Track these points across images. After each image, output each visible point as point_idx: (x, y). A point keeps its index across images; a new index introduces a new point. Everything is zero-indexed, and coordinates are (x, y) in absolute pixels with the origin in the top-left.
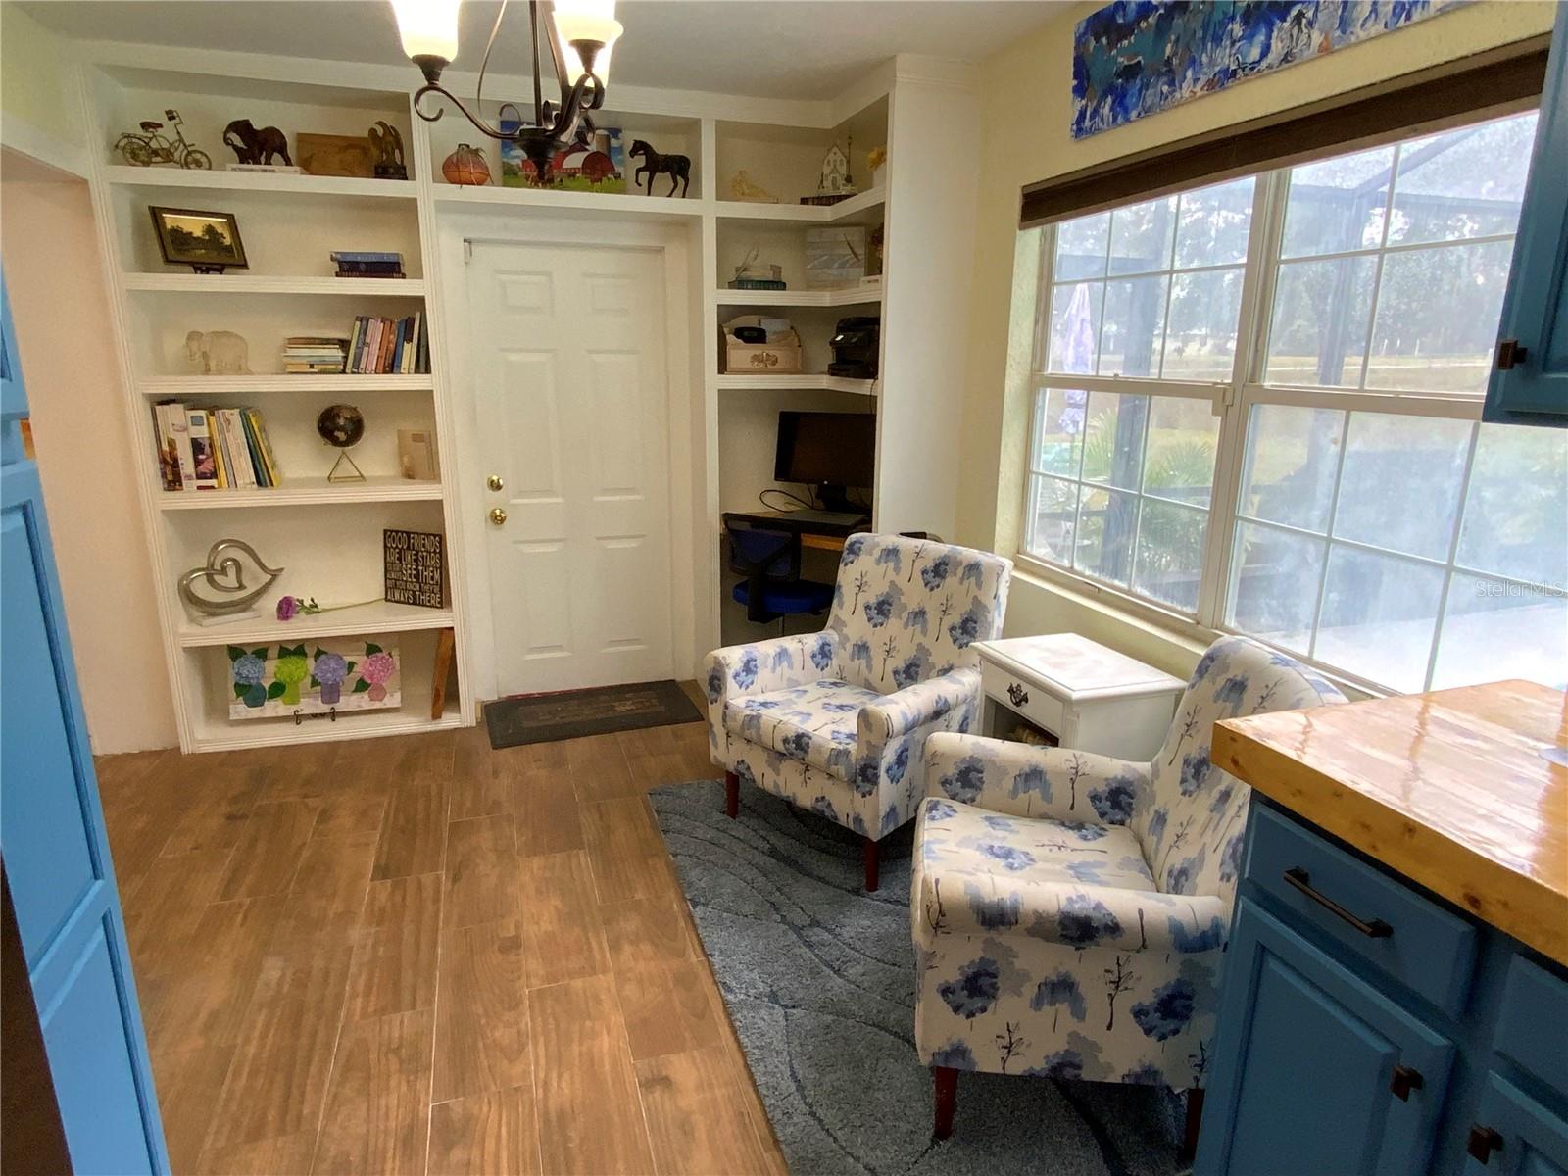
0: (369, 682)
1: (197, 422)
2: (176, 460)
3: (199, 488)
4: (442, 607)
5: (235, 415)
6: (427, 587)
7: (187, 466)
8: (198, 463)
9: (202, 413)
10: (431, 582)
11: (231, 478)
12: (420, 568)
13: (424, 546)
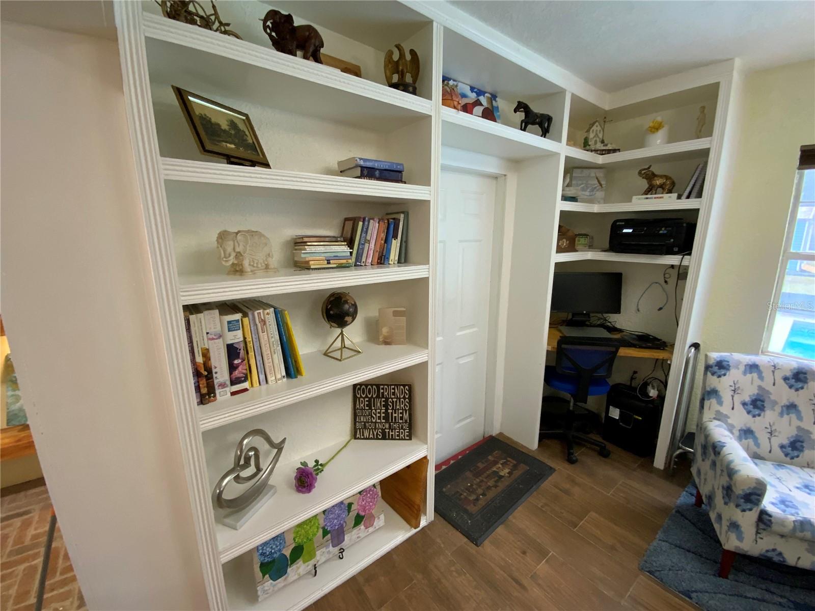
0: (363, 514)
1: (232, 326)
2: (209, 370)
3: (233, 394)
4: (410, 439)
5: (269, 316)
6: (396, 426)
7: (221, 373)
8: (232, 368)
9: (238, 316)
10: (401, 421)
11: (262, 377)
12: (390, 411)
13: (394, 393)
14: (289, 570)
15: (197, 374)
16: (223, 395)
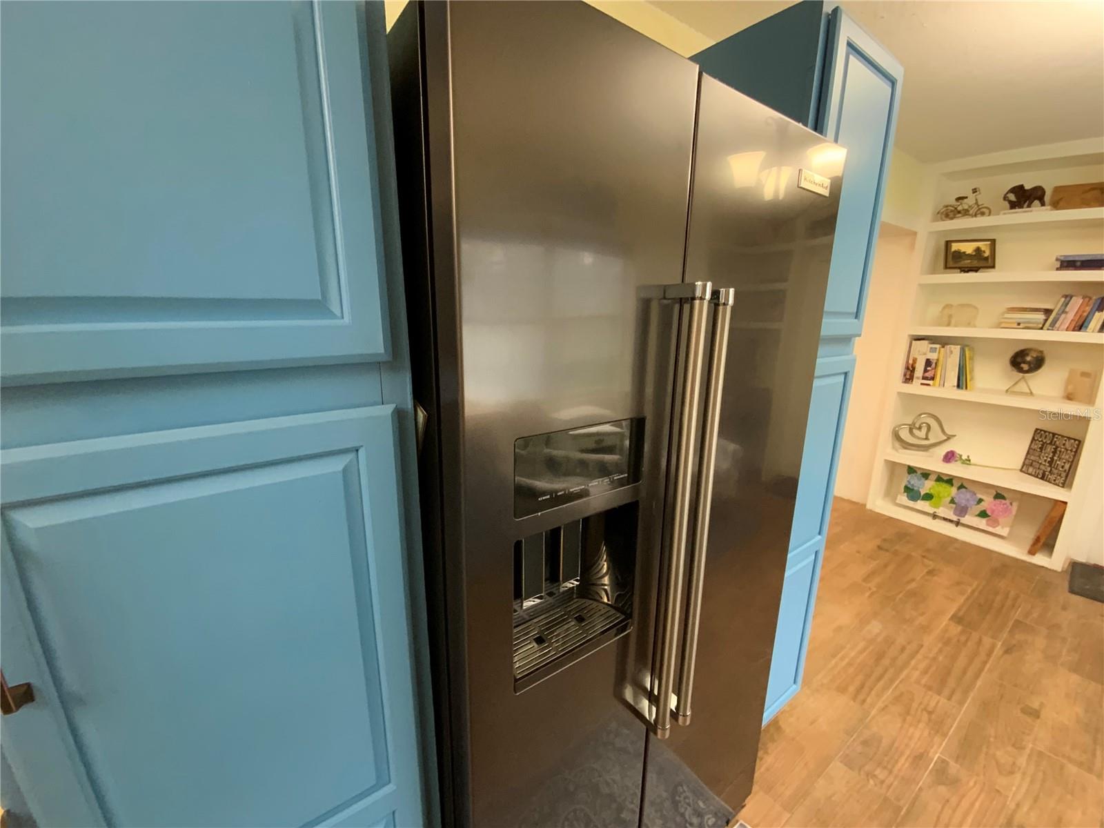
0: (990, 514)
1: (933, 350)
2: (914, 369)
3: (922, 384)
4: (1063, 487)
5: (956, 349)
6: (1056, 471)
7: (919, 371)
8: (926, 371)
9: (938, 346)
10: (1061, 469)
11: (942, 383)
12: (1055, 458)
13: (1064, 445)
14: (919, 501)
15: (907, 368)
16: (917, 382)
